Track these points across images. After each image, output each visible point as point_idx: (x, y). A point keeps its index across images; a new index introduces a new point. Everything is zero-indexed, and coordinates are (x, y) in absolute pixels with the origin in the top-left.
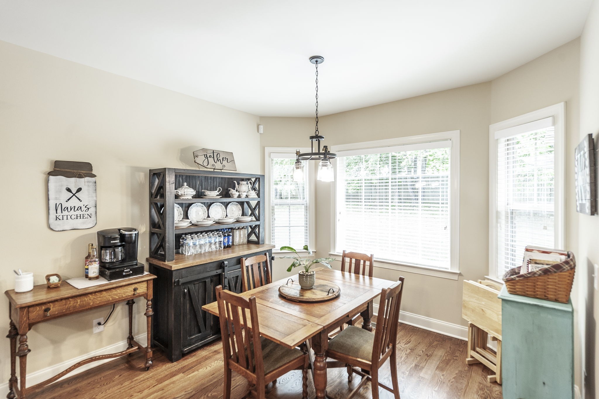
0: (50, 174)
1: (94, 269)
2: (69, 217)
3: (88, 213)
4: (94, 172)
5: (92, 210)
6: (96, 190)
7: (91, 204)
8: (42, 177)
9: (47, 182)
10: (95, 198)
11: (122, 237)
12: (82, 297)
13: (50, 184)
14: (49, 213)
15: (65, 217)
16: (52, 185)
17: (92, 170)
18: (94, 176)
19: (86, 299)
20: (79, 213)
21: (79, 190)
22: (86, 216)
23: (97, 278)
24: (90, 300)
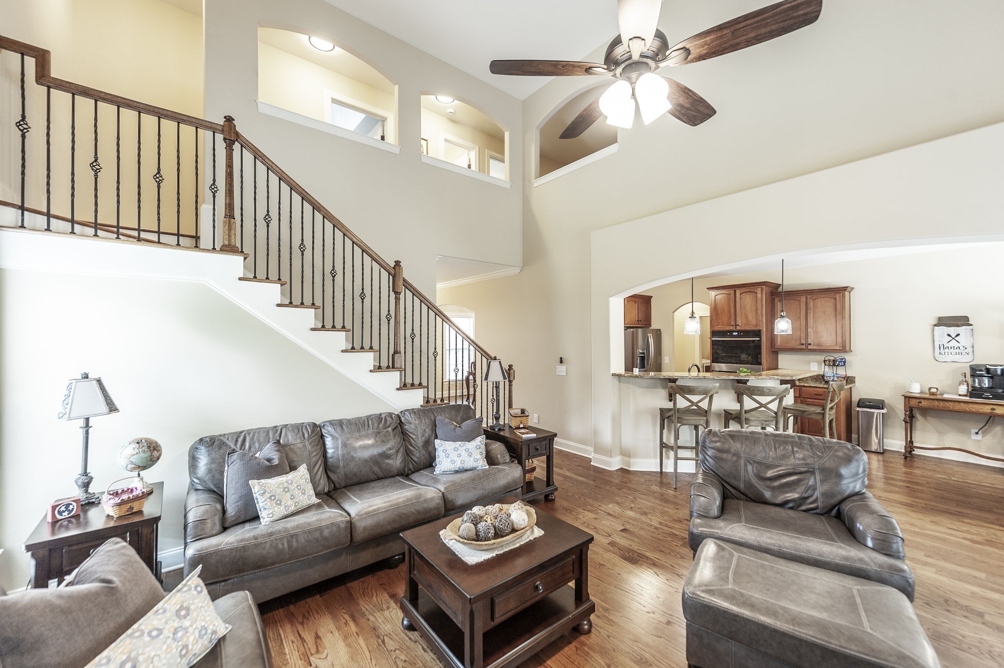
0: (935, 325)
1: (963, 389)
2: (950, 353)
3: (966, 351)
4: (970, 322)
5: (969, 350)
6: (973, 335)
7: (968, 345)
8: (930, 328)
9: (933, 330)
10: (972, 341)
11: (988, 371)
12: (944, 402)
13: (935, 332)
14: (934, 350)
15: (946, 353)
16: (936, 333)
17: (969, 321)
18: (972, 325)
19: (947, 404)
20: (958, 350)
21: (958, 335)
22: (964, 353)
23: (964, 396)
24: (951, 406)
